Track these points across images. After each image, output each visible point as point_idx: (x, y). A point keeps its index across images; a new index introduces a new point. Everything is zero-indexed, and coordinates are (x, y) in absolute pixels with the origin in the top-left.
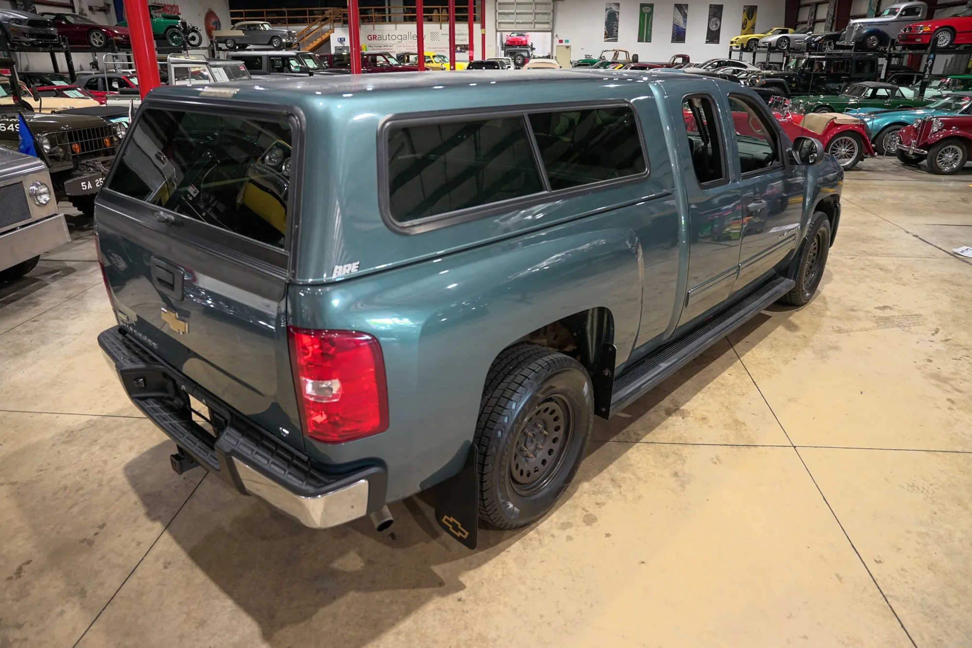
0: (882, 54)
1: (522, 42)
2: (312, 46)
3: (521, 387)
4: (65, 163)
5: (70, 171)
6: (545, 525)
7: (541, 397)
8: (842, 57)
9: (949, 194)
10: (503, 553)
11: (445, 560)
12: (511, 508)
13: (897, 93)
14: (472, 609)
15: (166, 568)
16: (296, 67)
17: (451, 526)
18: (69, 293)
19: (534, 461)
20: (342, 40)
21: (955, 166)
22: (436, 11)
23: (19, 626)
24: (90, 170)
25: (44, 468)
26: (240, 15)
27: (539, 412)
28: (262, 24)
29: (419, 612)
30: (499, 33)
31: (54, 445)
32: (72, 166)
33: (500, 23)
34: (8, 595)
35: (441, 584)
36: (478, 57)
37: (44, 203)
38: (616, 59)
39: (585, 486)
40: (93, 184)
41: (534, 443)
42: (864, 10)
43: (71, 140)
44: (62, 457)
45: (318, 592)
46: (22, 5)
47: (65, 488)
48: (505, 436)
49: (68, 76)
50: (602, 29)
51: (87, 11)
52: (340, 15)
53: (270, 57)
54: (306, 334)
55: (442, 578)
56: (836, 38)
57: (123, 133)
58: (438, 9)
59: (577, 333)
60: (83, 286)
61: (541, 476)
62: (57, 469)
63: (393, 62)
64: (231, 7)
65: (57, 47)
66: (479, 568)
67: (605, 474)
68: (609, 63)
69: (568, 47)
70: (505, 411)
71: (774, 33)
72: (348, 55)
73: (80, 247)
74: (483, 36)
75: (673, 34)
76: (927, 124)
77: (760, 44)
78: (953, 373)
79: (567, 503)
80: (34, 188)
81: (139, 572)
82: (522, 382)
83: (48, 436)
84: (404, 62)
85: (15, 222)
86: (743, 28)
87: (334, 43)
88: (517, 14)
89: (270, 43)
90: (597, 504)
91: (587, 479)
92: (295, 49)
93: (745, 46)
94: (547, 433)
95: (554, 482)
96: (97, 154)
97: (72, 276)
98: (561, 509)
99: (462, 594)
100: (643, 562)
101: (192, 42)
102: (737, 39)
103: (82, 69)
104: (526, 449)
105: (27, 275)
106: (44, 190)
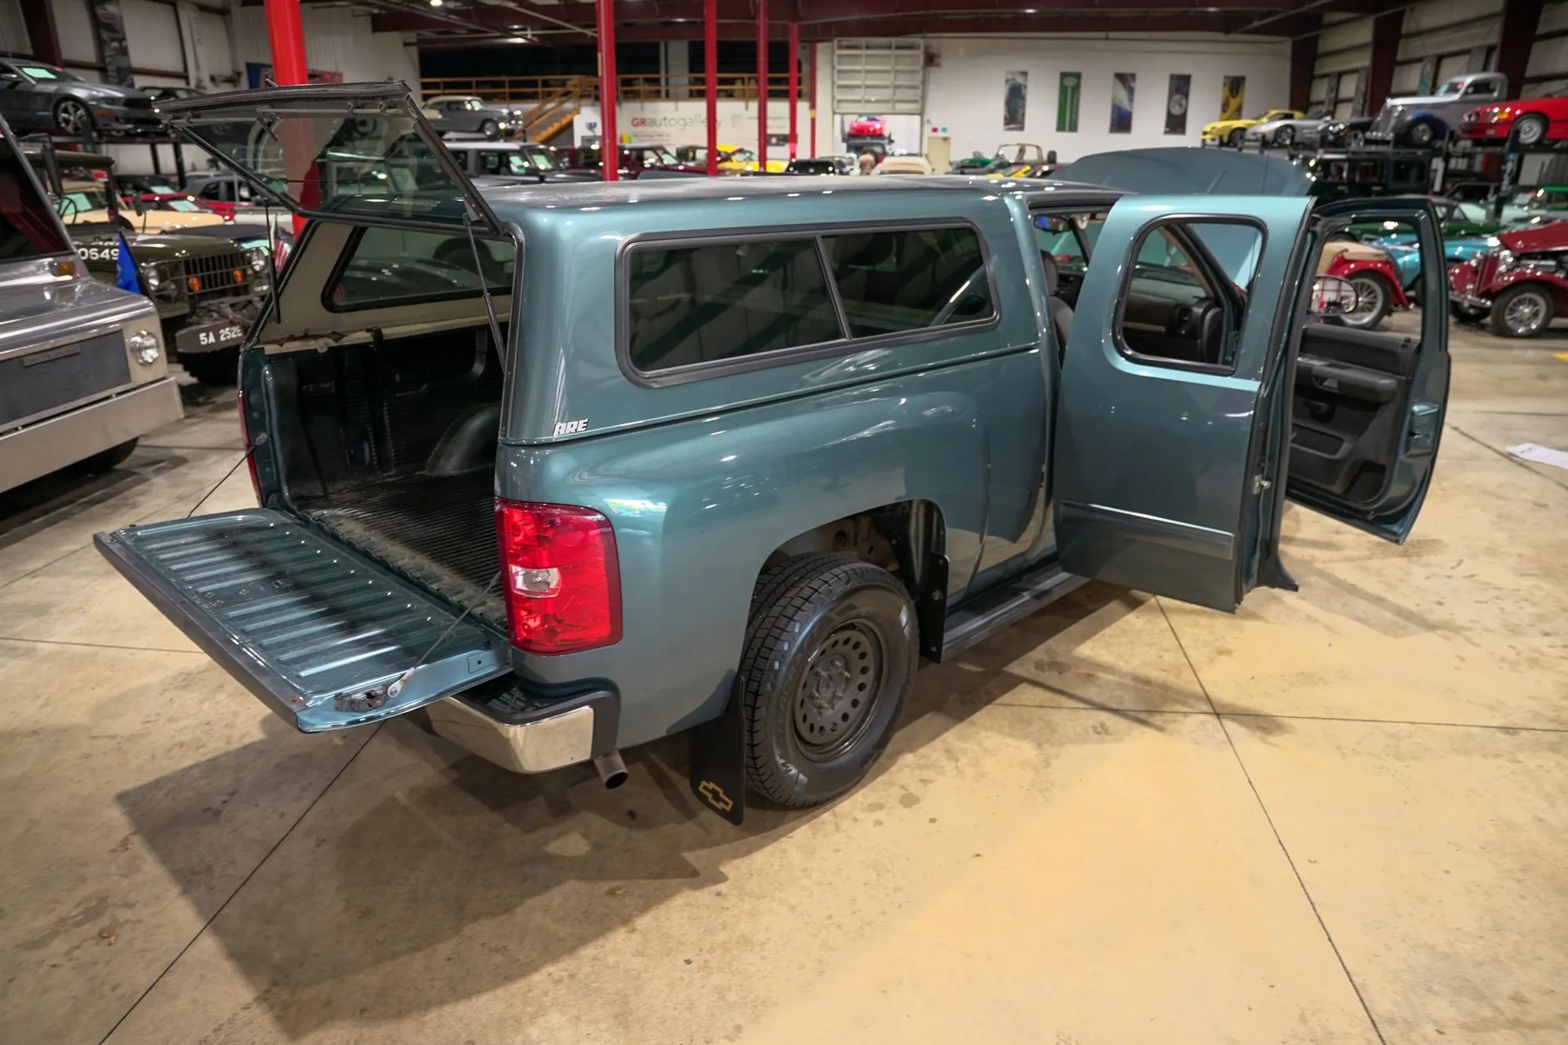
0: (1437, 153)
1: (874, 131)
2: (545, 134)
3: (807, 603)
4: (178, 305)
5: (183, 317)
6: (845, 806)
7: (838, 621)
8: (1373, 156)
9: (1520, 367)
10: (783, 839)
11: (702, 846)
12: (794, 775)
13: (1456, 214)
14: (733, 906)
15: (319, 845)
16: (520, 167)
17: (710, 795)
18: (179, 491)
19: (830, 715)
20: (591, 126)
21: (1534, 327)
22: (739, 82)
23: (129, 905)
24: (212, 316)
25: (153, 719)
26: (436, 86)
27: (836, 643)
28: (469, 102)
29: (662, 906)
30: (838, 118)
31: (164, 690)
32: (187, 310)
33: (839, 101)
34: (113, 870)
35: (694, 874)
36: (803, 154)
37: (150, 360)
38: (1022, 158)
39: (908, 758)
40: (217, 336)
41: (831, 689)
42: (1413, 83)
43: (188, 272)
44: (176, 705)
45: (525, 879)
46: (114, 77)
47: (182, 745)
48: (784, 668)
49: (175, 179)
50: (999, 110)
51: (207, 82)
52: (590, 86)
53: (479, 151)
54: (518, 508)
55: (696, 865)
56: (1365, 127)
57: (262, 263)
58: (743, 79)
59: (897, 539)
60: (199, 482)
61: (841, 737)
62: (171, 720)
63: (669, 160)
64: (423, 74)
65: (163, 136)
66: (749, 857)
67: (938, 743)
68: (1010, 165)
69: (946, 139)
70: (785, 634)
71: (1272, 119)
72: (600, 149)
73: (194, 428)
74: (813, 121)
75: (1113, 120)
76: (1490, 262)
77: (1248, 135)
78: (1471, 621)
79: (879, 779)
80: (138, 339)
81: (283, 850)
82: (810, 597)
83: (154, 679)
84: (687, 160)
85: (109, 388)
86: (1224, 110)
87: (580, 132)
88: (868, 87)
89: (481, 130)
90: (922, 781)
91: (911, 748)
92: (519, 139)
93: (1225, 139)
94: (849, 676)
95: (859, 746)
96: (223, 294)
97: (183, 469)
98: (869, 786)
99: (722, 887)
100: (978, 855)
101: (361, 129)
102: (1213, 128)
103: (194, 169)
104: (817, 695)
105: (118, 466)
106: (151, 342)
